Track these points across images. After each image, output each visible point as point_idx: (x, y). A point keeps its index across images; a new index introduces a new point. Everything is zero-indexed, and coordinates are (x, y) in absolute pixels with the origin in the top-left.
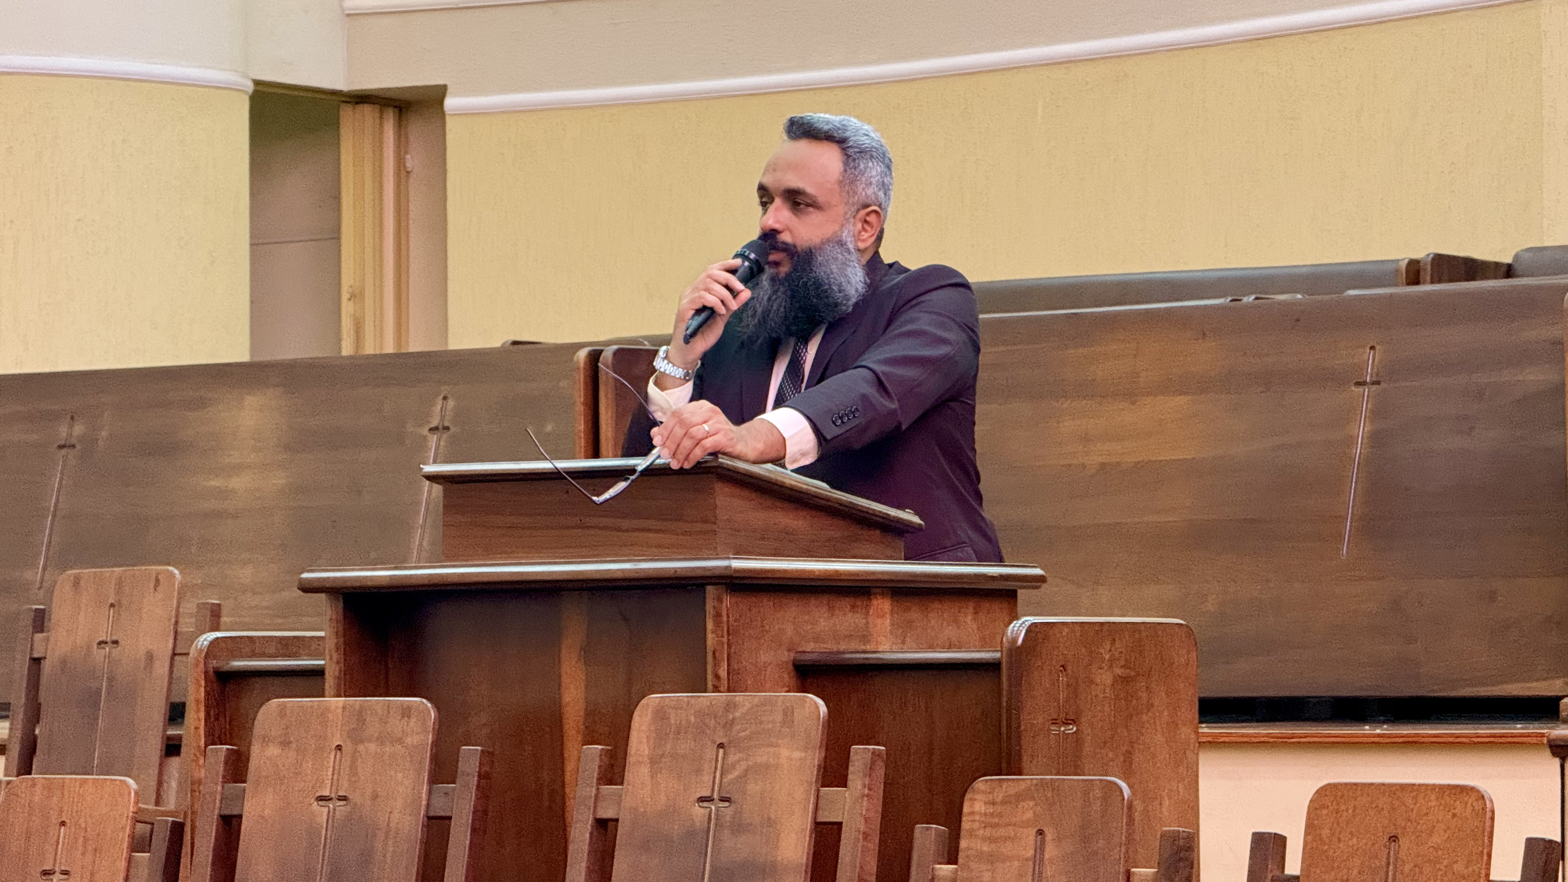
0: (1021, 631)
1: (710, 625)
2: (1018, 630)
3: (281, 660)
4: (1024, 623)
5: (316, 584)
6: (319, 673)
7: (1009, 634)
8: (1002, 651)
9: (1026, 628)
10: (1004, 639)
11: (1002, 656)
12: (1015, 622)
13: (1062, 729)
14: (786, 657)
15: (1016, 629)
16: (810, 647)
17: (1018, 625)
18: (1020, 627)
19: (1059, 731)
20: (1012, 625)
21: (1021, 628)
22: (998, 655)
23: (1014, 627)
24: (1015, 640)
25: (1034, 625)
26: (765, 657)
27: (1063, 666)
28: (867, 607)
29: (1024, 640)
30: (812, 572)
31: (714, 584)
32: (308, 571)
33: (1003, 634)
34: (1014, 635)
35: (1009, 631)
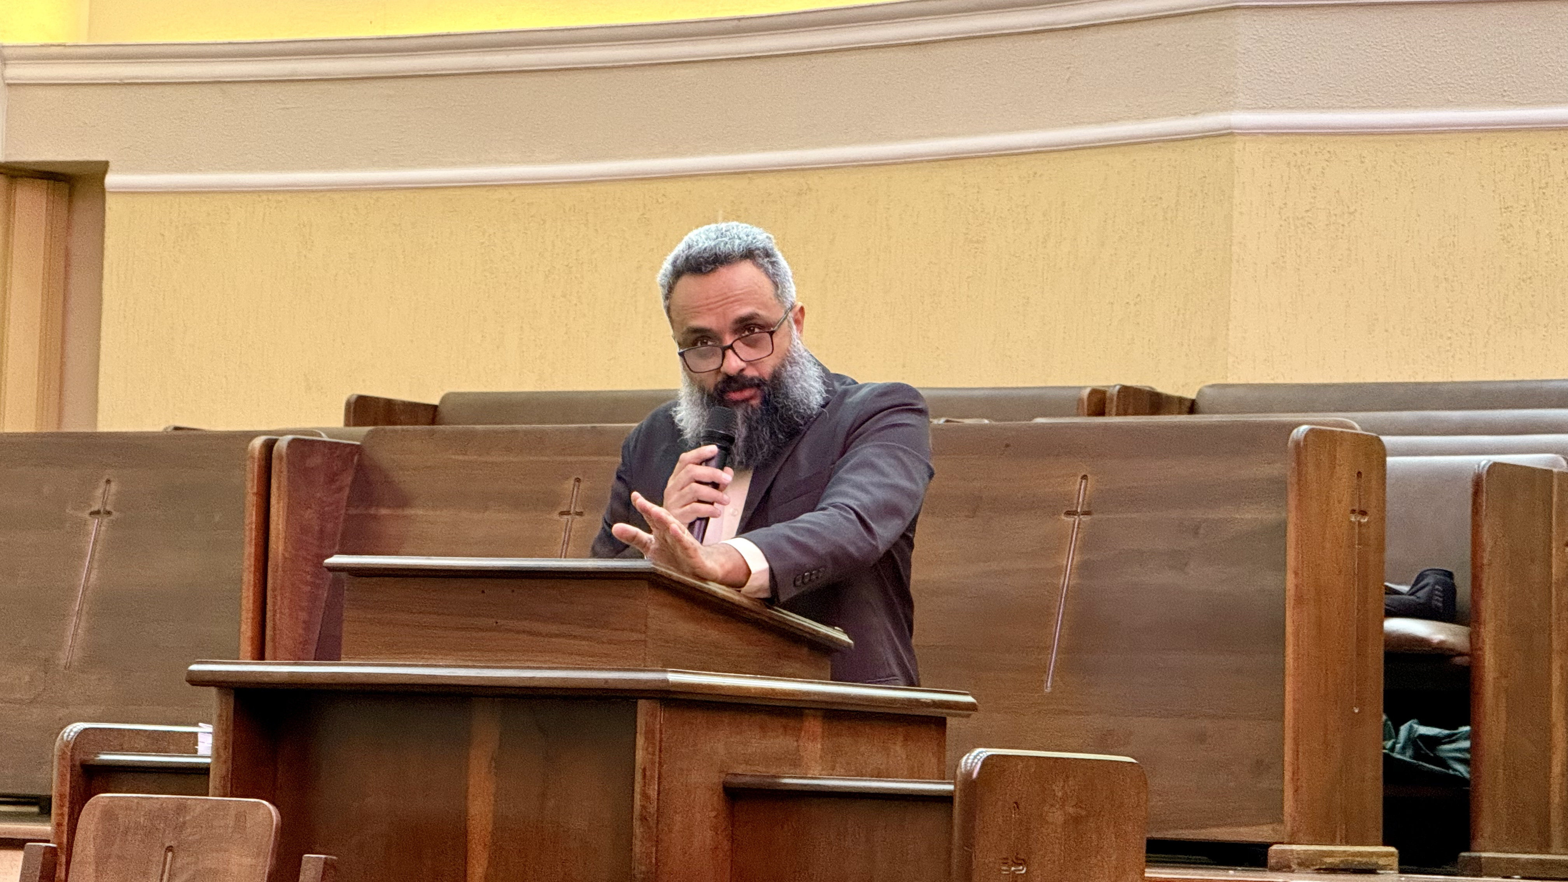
0: (977, 763)
1: (640, 741)
2: (973, 762)
4: (978, 755)
5: (207, 678)
7: (963, 766)
8: (955, 784)
9: (982, 760)
10: (958, 772)
11: (956, 789)
12: (968, 755)
13: (1013, 869)
14: (715, 779)
15: (970, 761)
16: (740, 769)
17: (971, 757)
18: (974, 759)
19: (1010, 871)
20: (965, 758)
21: (976, 761)
23: (968, 759)
24: (970, 773)
25: (990, 758)
26: (696, 777)
28: (800, 730)
29: (979, 773)
30: (748, 689)
31: (647, 698)
32: (198, 663)
33: (956, 766)
34: (969, 768)
35: (963, 764)
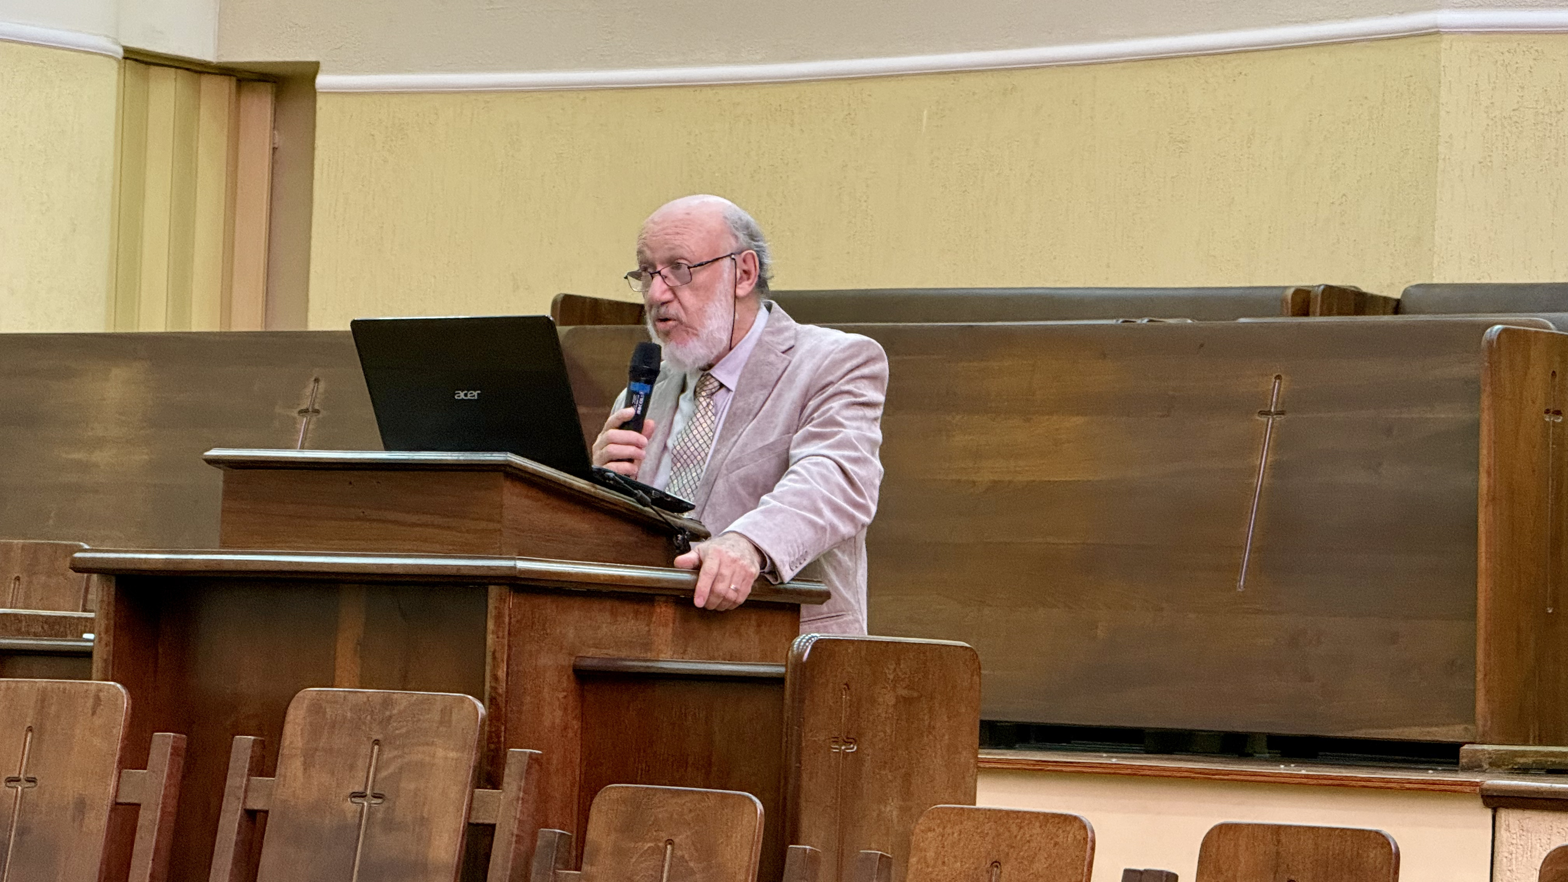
0: (807, 647)
1: (491, 625)
2: (803, 646)
3: (46, 640)
4: (810, 639)
5: (91, 565)
6: (86, 655)
7: (795, 649)
8: (786, 666)
9: (811, 644)
10: (790, 654)
11: (786, 671)
13: (843, 748)
14: (566, 661)
15: (802, 644)
16: (591, 652)
18: (805, 643)
19: (840, 749)
21: (807, 644)
22: (782, 670)
23: (800, 642)
24: (800, 654)
25: (820, 641)
26: (546, 660)
27: (846, 684)
28: (651, 615)
29: (809, 656)
30: (598, 576)
31: (498, 585)
32: (84, 551)
33: (789, 650)
34: (800, 651)
35: (795, 646)
